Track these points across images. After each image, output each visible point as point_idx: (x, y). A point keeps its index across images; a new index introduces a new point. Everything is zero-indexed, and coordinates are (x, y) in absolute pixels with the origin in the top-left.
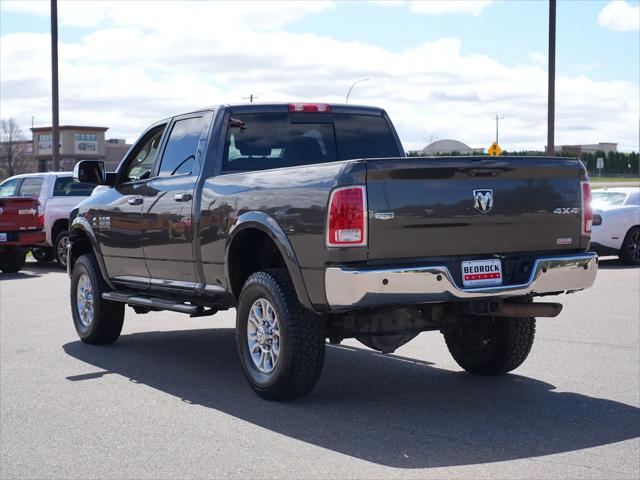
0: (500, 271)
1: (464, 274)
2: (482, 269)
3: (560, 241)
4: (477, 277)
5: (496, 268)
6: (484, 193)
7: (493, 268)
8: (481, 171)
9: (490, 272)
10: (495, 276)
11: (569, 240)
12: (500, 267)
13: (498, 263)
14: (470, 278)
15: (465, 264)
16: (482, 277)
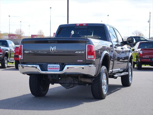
0: (59, 68)
1: (48, 68)
2: (54, 66)
3: (78, 61)
4: (52, 69)
5: (58, 67)
6: (53, 47)
7: (57, 67)
8: (51, 41)
9: (56, 68)
10: (57, 69)
11: (82, 61)
12: (59, 67)
13: (59, 65)
14: (50, 69)
15: (49, 65)
16: (54, 69)
